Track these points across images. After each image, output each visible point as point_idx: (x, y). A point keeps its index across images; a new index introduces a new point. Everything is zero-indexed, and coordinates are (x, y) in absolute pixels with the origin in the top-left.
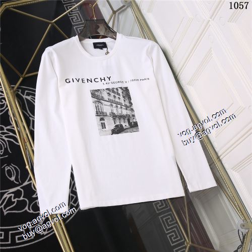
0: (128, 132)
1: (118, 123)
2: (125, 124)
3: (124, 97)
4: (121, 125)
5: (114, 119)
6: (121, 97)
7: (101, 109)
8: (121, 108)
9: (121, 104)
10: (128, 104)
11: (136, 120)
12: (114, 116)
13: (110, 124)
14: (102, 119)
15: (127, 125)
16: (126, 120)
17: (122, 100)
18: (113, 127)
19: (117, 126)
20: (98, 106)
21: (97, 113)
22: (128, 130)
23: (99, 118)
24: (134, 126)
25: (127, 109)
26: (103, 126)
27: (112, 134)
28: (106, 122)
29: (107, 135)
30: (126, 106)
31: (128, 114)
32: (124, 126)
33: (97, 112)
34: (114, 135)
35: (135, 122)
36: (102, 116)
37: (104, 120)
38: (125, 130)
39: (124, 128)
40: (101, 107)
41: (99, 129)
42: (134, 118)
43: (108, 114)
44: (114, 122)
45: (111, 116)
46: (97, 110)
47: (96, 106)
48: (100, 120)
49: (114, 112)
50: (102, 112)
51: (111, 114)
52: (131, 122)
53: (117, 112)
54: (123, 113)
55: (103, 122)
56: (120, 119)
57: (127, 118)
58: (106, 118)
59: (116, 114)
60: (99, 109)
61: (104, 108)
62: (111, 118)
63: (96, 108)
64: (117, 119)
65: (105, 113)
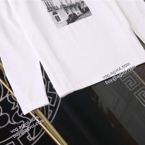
0: (82, 18)
1: (70, 13)
2: (78, 12)
4: (74, 14)
5: (66, 10)
7: (51, 5)
11: (86, 5)
12: (66, 8)
13: (64, 16)
15: (80, 12)
16: (78, 8)
18: (67, 17)
19: (70, 16)
20: (47, 3)
21: (49, 9)
22: (82, 16)
23: (51, 13)
24: (86, 11)
26: (58, 19)
27: (68, 24)
28: (59, 14)
29: (64, 26)
32: (76, 13)
33: (48, 8)
34: (71, 25)
35: (86, 8)
36: (54, 11)
37: (57, 13)
38: (79, 17)
39: (78, 15)
40: (50, 3)
41: (55, 23)
42: (84, 5)
43: (59, 7)
44: (67, 13)
45: (62, 8)
46: (47, 6)
47: (46, 3)
48: (53, 14)
49: (64, 4)
50: (53, 7)
51: (61, 6)
52: (82, 8)
53: (67, 3)
54: (73, 3)
55: (56, 15)
56: (71, 9)
57: (78, 6)
58: (58, 11)
59: (66, 5)
60: (49, 5)
61: (53, 3)
62: (63, 10)
63: (46, 5)
64: (68, 9)
65: (56, 7)
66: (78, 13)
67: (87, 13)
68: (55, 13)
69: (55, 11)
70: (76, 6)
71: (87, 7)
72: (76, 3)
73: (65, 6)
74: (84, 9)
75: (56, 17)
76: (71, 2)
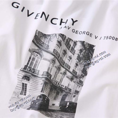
3: (79, 58)
7: (35, 65)
8: (65, 73)
9: (68, 68)
10: (79, 73)
11: (77, 100)
15: (58, 104)
21: (25, 68)
25: (72, 79)
26: (24, 90)
30: (74, 73)
31: (70, 87)
33: (26, 66)
35: (73, 103)
36: (30, 74)
37: (29, 80)
38: (48, 111)
39: (50, 108)
40: (37, 61)
42: (74, 96)
43: (40, 74)
44: (43, 89)
45: (42, 78)
46: (28, 64)
47: (30, 58)
48: (23, 78)
49: (51, 74)
50: (33, 69)
51: (45, 74)
52: (66, 100)
53: (54, 76)
54: (62, 84)
55: (25, 82)
56: (51, 90)
57: (64, 93)
58: (32, 79)
59: (52, 78)
61: (40, 64)
63: (29, 61)
64: (49, 86)
65: (37, 72)
66: (53, 105)
67: (68, 114)
68: (28, 78)
69: (30, 76)
70: (62, 92)
71: (76, 104)
72: (66, 88)
73: (51, 77)
74: (68, 104)
75: (23, 84)
76: (61, 80)
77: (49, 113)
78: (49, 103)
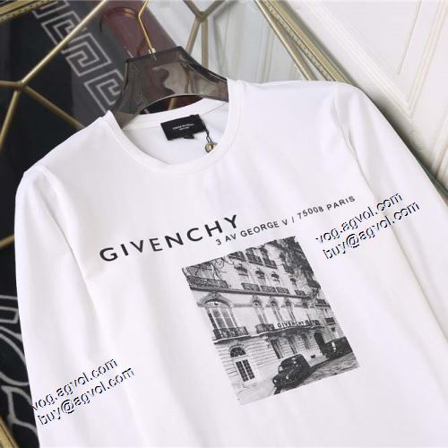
0: (323, 375)
1: (287, 354)
2: (311, 354)
3: (289, 270)
4: (300, 359)
5: (274, 343)
6: (281, 271)
7: (229, 322)
8: (288, 304)
9: (284, 293)
10: (307, 290)
11: (341, 332)
12: (272, 335)
13: (266, 364)
14: (236, 352)
15: (318, 353)
16: (312, 341)
17: (285, 281)
18: (274, 368)
19: (287, 364)
20: (216, 313)
21: (218, 336)
22: (325, 369)
23: (226, 349)
24: (339, 352)
25: (305, 305)
26: (245, 371)
27: (277, 392)
28: (250, 356)
29: (262, 397)
30: (300, 295)
31: (313, 318)
32: (307, 357)
33: (216, 331)
34: (285, 394)
35: (340, 340)
36: (236, 342)
37: (244, 353)
38: (314, 371)
39: (311, 366)
40: (225, 314)
41: (233, 385)
42: (333, 329)
43: (252, 331)
44: (276, 353)
45: (261, 336)
46: (214, 325)
47: (210, 316)
48: (232, 355)
49: (270, 323)
50: (232, 329)
51: (261, 328)
52: (326, 341)
53: (278, 319)
54: (298, 320)
55: (240, 359)
56: (291, 340)
57: (313, 332)
58: (247, 346)
59: (276, 327)
60: (220, 322)
61: (235, 316)
62: (264, 343)
63: (212, 321)
64: (282, 341)
65: (242, 330)
66: (313, 357)
67: (344, 357)
68: (239, 349)
69: (238, 345)
70: (309, 333)
71: (345, 338)
72: (309, 323)
73: (273, 328)
74: (333, 344)
75: (239, 364)
76: (292, 316)
77: (317, 373)
78: (304, 360)
